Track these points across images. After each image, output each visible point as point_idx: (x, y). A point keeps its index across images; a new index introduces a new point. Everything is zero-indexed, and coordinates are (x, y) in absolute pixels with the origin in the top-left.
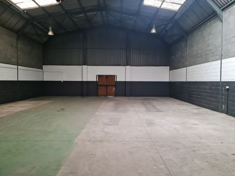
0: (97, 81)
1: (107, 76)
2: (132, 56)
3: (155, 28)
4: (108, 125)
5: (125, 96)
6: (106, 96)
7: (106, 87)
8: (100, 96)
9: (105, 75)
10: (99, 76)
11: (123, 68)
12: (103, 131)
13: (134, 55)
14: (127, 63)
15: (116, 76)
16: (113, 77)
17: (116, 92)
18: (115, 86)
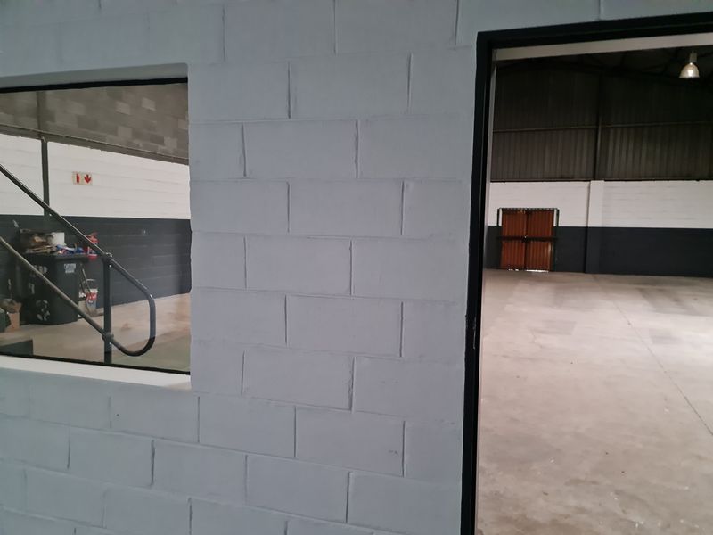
0: (500, 224)
1: (529, 213)
2: (614, 152)
3: (695, 64)
4: (543, 332)
5: (584, 271)
6: (523, 268)
7: (524, 244)
8: (506, 268)
9: (524, 210)
10: (504, 210)
11: (581, 186)
12: (533, 342)
13: (618, 147)
14: (596, 172)
15: (558, 211)
16: (548, 214)
17: (556, 259)
18: (554, 240)
